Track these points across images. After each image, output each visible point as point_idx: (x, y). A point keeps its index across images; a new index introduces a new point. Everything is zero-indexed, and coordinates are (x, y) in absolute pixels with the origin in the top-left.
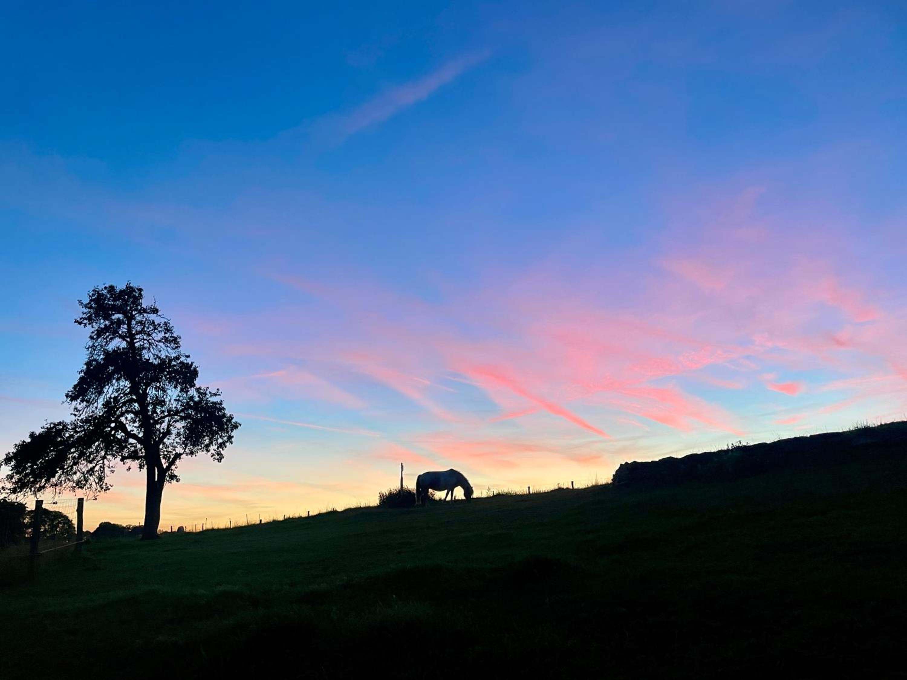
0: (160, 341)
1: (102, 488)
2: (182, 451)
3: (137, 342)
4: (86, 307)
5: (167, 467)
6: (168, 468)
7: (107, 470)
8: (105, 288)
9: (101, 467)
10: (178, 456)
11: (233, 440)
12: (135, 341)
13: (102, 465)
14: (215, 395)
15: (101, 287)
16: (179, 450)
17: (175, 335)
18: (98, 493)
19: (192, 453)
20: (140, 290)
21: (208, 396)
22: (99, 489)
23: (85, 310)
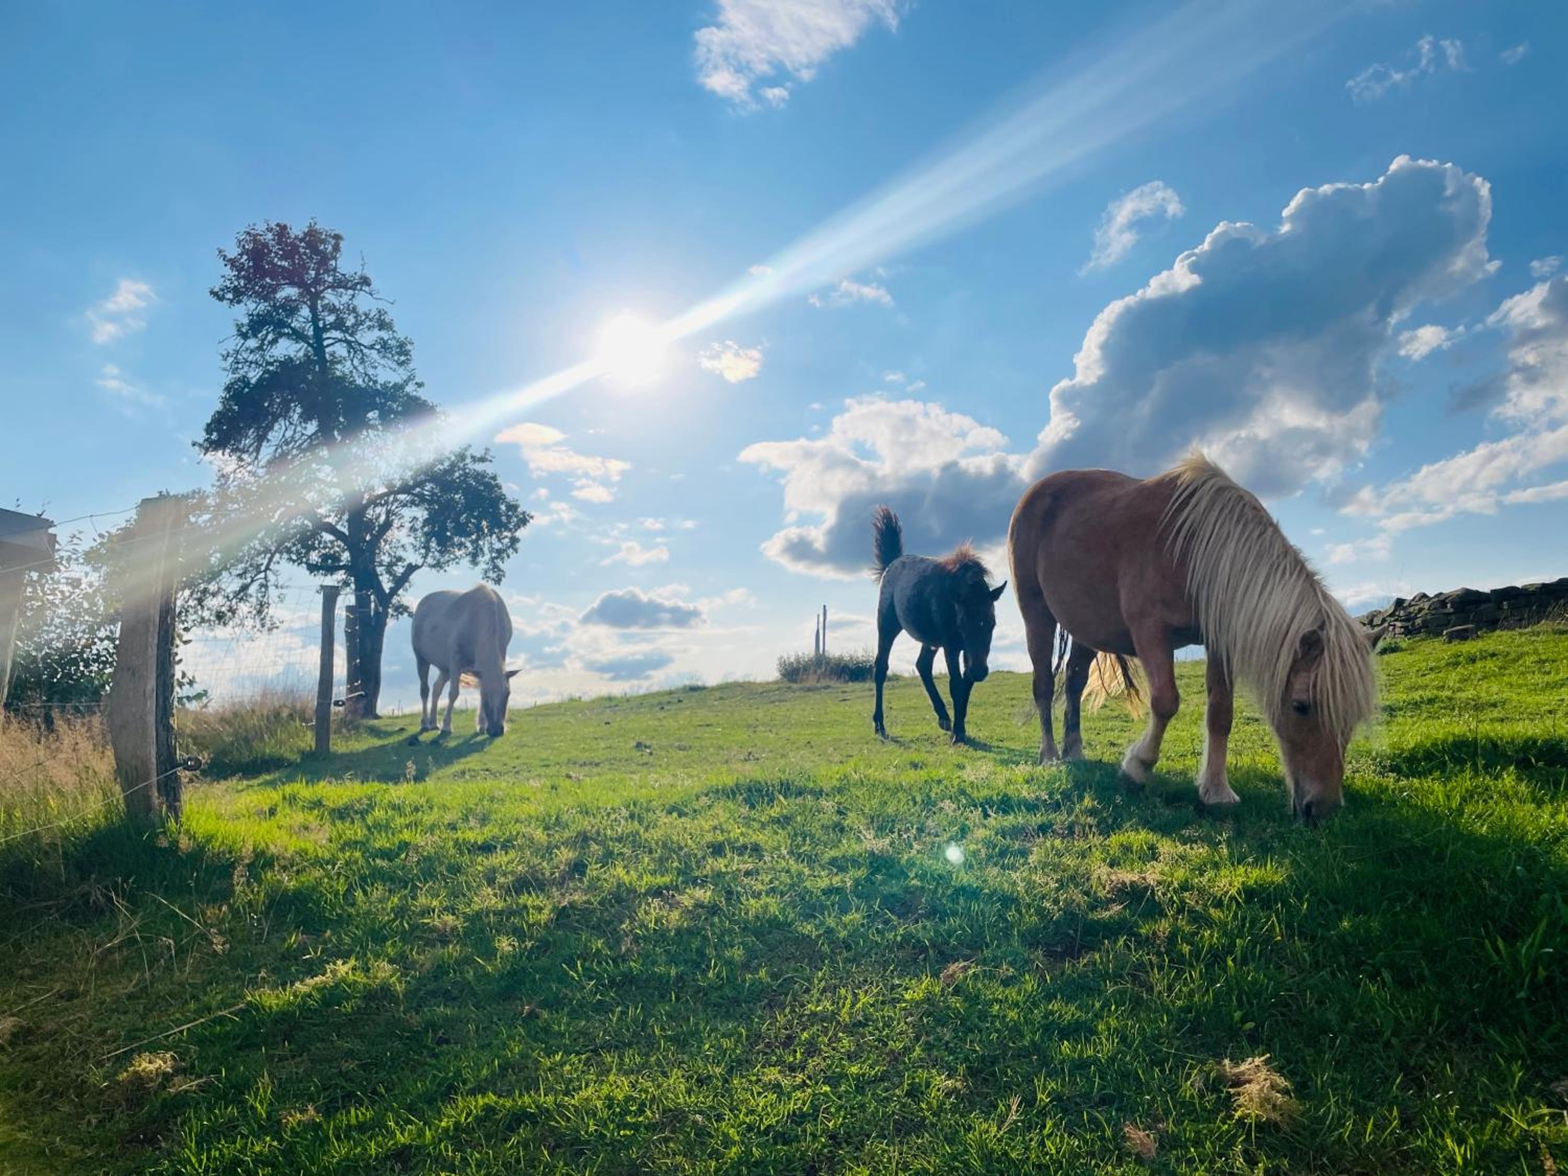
0: (372, 347)
1: (263, 626)
2: (420, 562)
3: (328, 346)
4: (233, 266)
5: (391, 589)
6: (394, 591)
7: (272, 592)
8: (270, 230)
9: (262, 585)
10: (411, 568)
11: (518, 545)
12: (325, 343)
13: (263, 581)
14: (482, 460)
15: (261, 228)
16: (413, 557)
17: (401, 336)
18: (258, 634)
19: (438, 565)
20: (337, 237)
21: (468, 460)
22: (258, 626)
23: (229, 272)
